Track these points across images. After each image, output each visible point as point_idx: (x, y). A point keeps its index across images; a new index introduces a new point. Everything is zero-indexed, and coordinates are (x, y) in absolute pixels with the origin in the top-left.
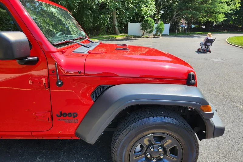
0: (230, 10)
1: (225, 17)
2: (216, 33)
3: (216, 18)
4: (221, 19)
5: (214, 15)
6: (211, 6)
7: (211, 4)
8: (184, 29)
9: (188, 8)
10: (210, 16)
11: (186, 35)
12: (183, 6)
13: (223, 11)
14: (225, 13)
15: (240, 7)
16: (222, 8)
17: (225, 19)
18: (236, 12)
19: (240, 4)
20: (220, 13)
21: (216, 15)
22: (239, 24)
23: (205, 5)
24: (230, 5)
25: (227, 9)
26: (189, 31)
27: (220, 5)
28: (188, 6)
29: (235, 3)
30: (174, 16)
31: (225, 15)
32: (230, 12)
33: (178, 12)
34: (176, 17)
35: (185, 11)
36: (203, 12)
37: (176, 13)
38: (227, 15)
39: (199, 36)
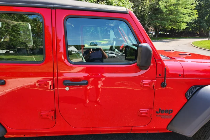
0: (191, 20)
1: (186, 26)
2: (180, 39)
3: (179, 26)
4: (183, 27)
5: (178, 24)
6: (176, 17)
7: (176, 15)
8: (153, 35)
9: (157, 19)
10: (175, 25)
11: (157, 40)
12: (154, 17)
13: (185, 20)
14: (187, 22)
15: (198, 17)
16: (185, 19)
17: (187, 27)
18: (195, 22)
19: (198, 15)
20: (183, 23)
21: (180, 24)
22: (197, 31)
23: (171, 16)
24: (190, 15)
25: (188, 19)
26: (158, 37)
27: (184, 16)
28: (157, 17)
29: (194, 14)
30: (146, 25)
31: (187, 24)
32: (190, 21)
33: (149, 22)
34: (147, 25)
35: (156, 21)
36: (169, 22)
37: (148, 22)
38: (188, 24)
39: (167, 41)
